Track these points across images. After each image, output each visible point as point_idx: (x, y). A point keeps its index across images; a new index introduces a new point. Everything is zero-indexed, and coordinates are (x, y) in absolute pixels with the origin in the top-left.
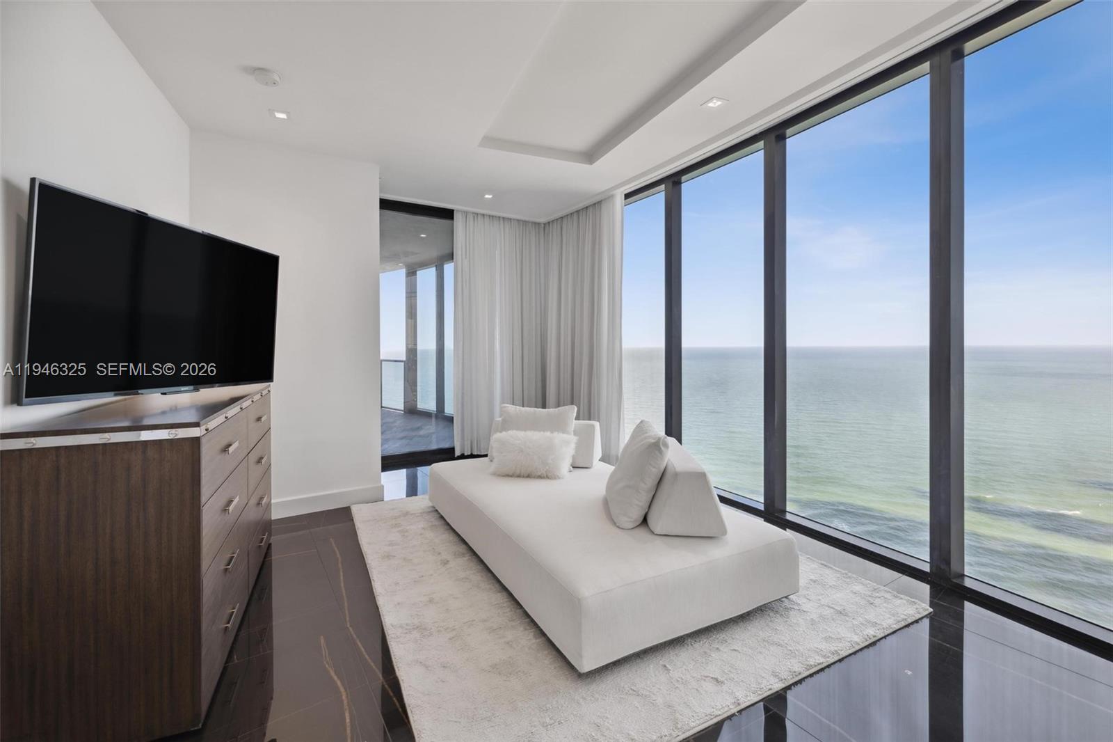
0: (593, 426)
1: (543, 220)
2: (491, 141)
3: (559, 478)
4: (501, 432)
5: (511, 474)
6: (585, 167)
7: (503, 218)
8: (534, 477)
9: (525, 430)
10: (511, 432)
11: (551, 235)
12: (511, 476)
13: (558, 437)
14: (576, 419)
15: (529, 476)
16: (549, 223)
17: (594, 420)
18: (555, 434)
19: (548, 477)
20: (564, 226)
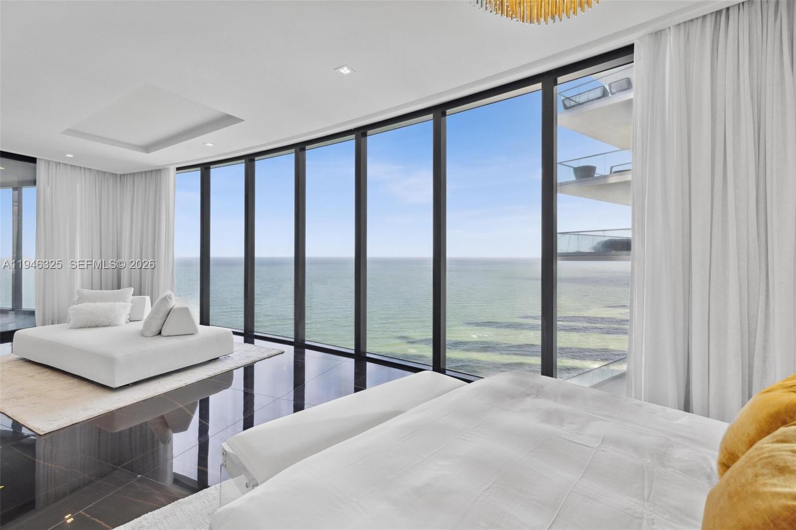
0: (145, 298)
1: (119, 172)
2: (70, 132)
3: (118, 325)
4: (77, 304)
5: (84, 326)
6: (144, 155)
7: (84, 168)
8: (101, 327)
9: (95, 302)
10: (84, 304)
11: (125, 183)
12: (84, 328)
13: (118, 304)
14: (133, 295)
15: (97, 326)
16: (124, 175)
17: (145, 295)
18: (117, 303)
19: (110, 326)
20: (136, 180)
